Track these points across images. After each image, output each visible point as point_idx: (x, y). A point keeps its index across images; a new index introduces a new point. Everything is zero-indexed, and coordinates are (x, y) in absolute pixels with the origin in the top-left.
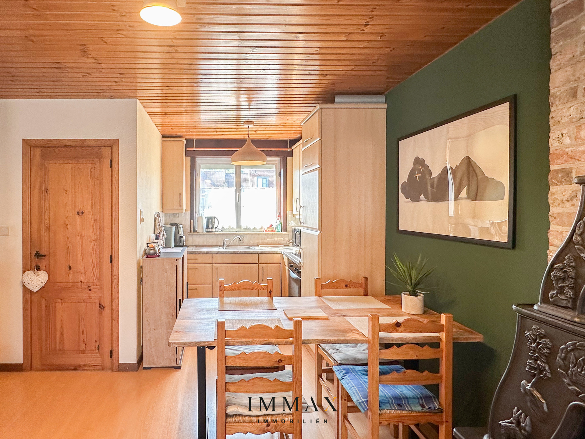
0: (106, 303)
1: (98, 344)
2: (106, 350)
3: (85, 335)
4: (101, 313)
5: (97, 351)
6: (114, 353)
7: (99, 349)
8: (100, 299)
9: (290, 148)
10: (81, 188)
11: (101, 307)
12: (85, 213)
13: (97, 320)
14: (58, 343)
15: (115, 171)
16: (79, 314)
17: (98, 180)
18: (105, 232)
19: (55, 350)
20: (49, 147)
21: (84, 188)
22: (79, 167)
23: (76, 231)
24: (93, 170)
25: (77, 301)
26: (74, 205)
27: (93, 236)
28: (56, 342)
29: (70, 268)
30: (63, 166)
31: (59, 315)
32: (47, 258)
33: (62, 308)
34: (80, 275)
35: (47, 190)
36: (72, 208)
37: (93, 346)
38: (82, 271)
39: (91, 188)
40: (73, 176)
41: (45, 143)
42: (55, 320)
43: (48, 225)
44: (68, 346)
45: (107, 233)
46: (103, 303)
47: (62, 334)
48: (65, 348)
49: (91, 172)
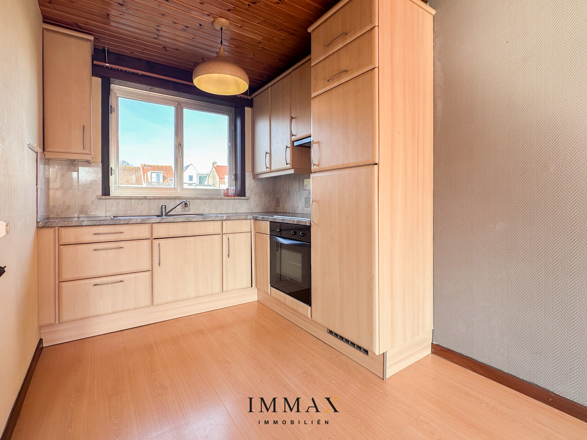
9: (250, 95)
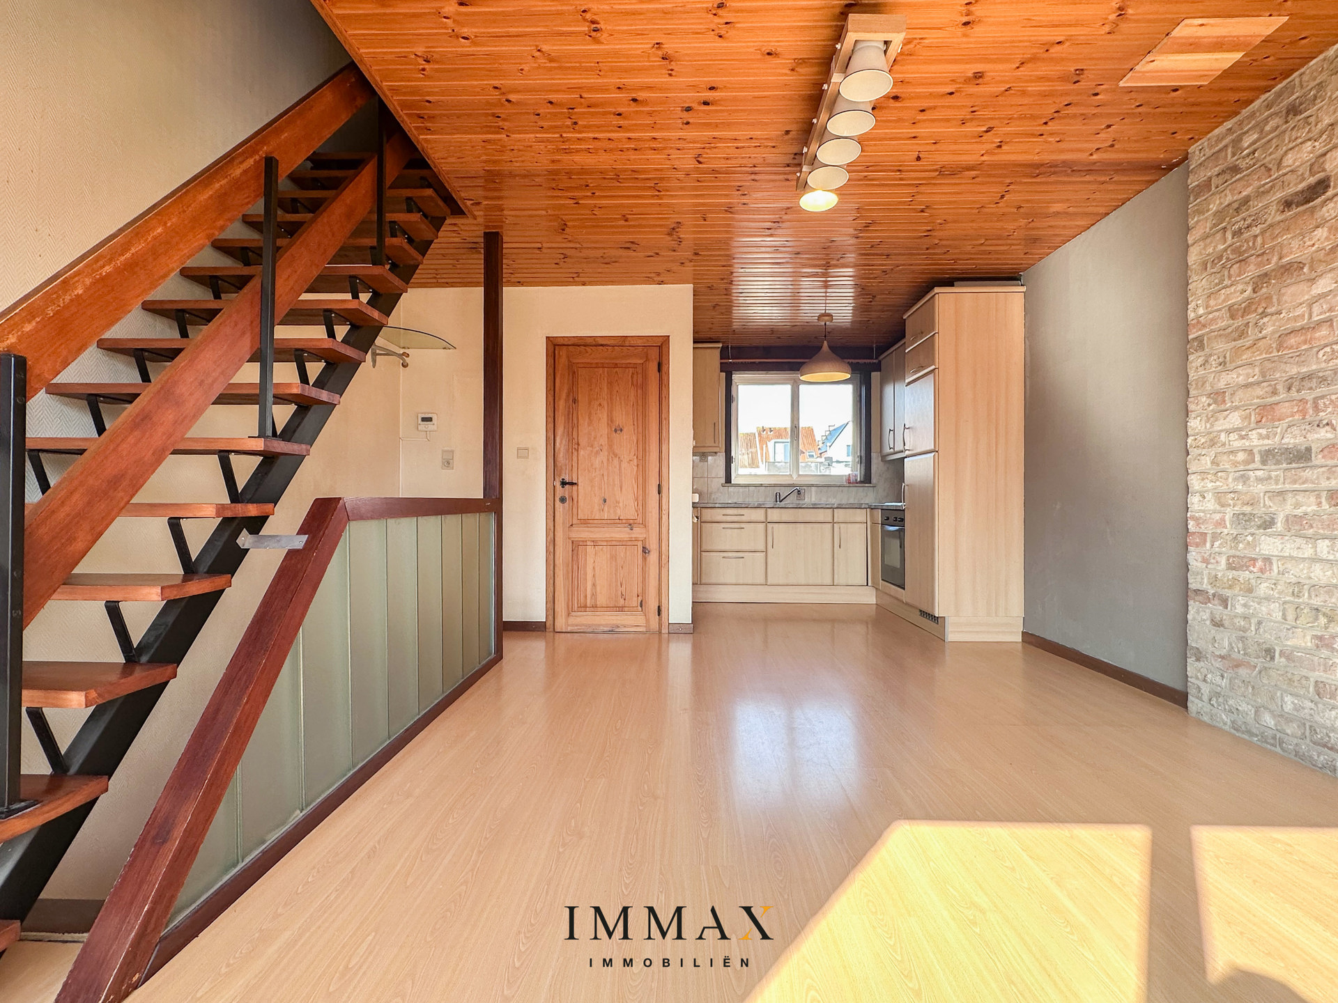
0: (653, 545)
1: (640, 599)
2: (652, 605)
3: (624, 586)
4: (645, 559)
5: (640, 608)
6: (663, 609)
7: (641, 606)
8: (644, 541)
9: (876, 358)
10: (620, 399)
11: (645, 551)
12: (625, 430)
13: (640, 568)
14: (589, 597)
15: (664, 377)
16: (616, 560)
17: (643, 387)
18: (651, 454)
19: (586, 607)
20: (579, 346)
21: (623, 398)
22: (616, 372)
23: (614, 454)
24: (635, 376)
25: (614, 543)
26: (611, 420)
27: (635, 461)
28: (586, 596)
29: (605, 501)
30: (596, 370)
31: (590, 561)
32: (575, 487)
33: (594, 553)
34: (618, 511)
35: (575, 401)
36: (608, 424)
37: (635, 602)
38: (621, 505)
39: (632, 398)
40: (610, 384)
41: (576, 341)
42: (585, 567)
43: (576, 447)
44: (602, 600)
45: (654, 456)
46: (647, 546)
47: (594, 585)
48: (598, 603)
49: (632, 377)
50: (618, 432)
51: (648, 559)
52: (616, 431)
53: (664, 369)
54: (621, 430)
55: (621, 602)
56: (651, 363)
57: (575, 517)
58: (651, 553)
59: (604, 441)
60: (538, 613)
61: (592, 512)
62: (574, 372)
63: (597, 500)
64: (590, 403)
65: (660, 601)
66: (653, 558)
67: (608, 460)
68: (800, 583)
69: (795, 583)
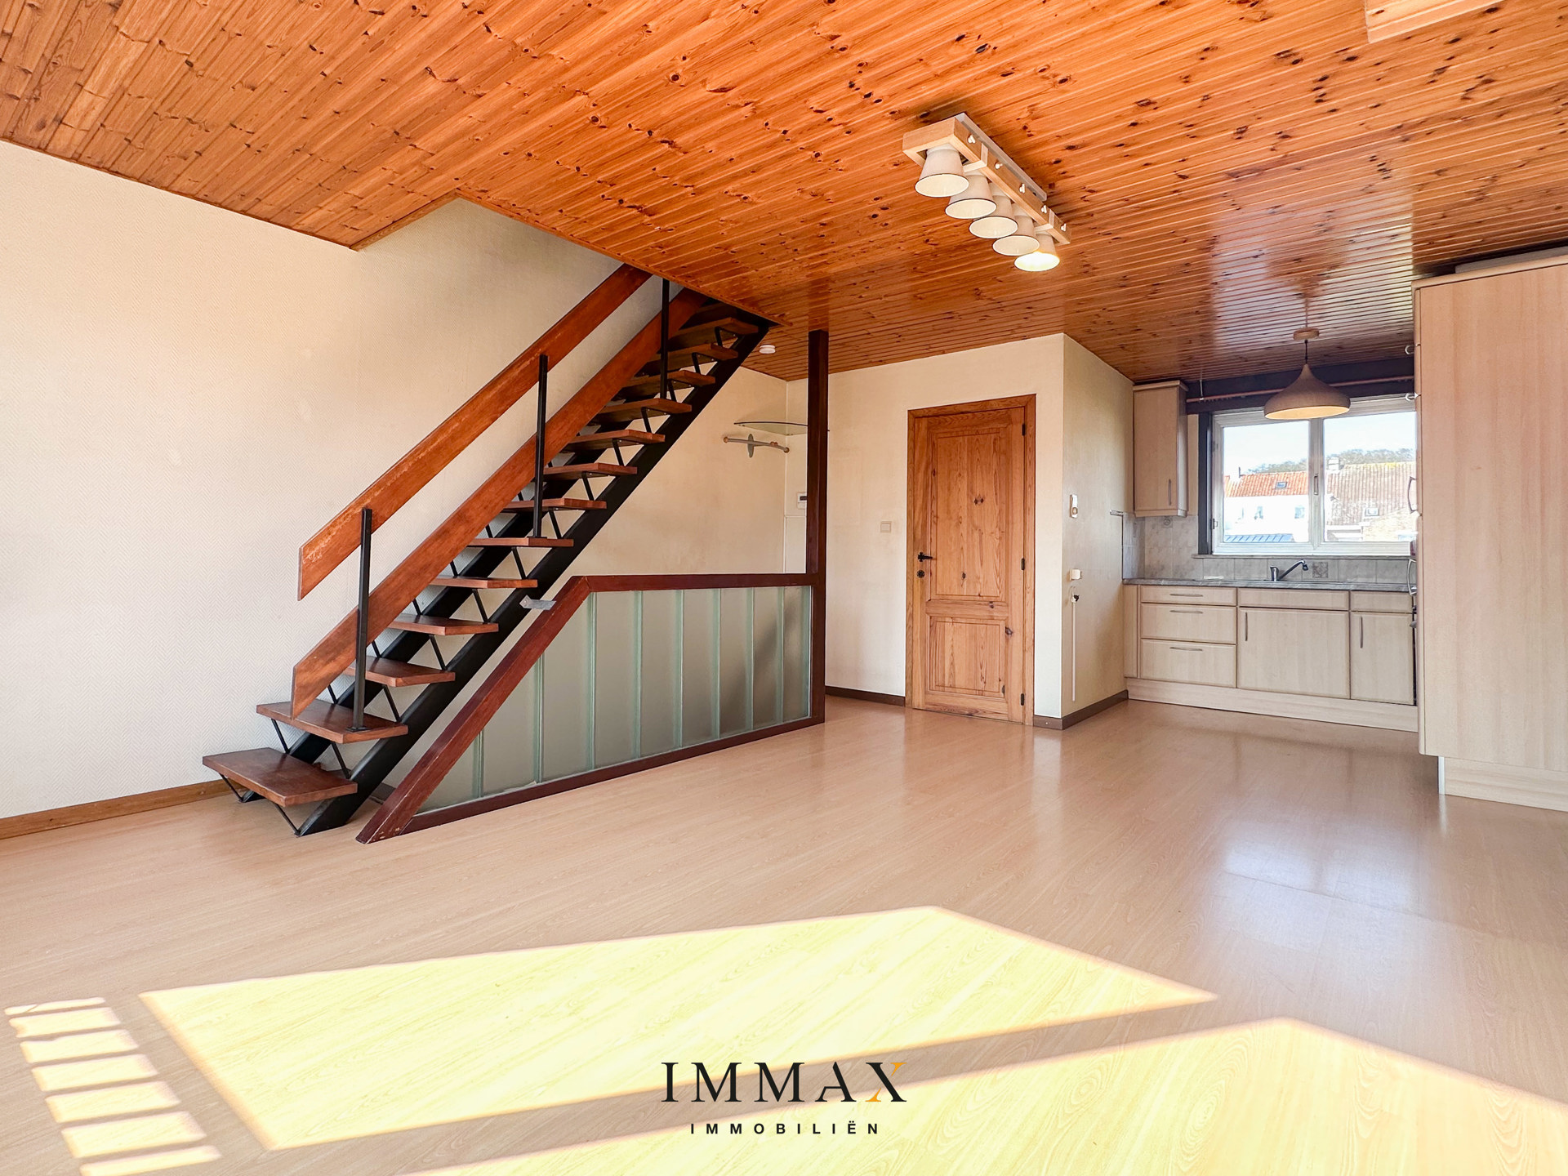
0: (1016, 626)
1: (1002, 684)
2: (1015, 692)
3: (984, 668)
4: (1007, 641)
5: (1002, 694)
6: (1027, 698)
7: (1004, 692)
8: (1006, 620)
10: (981, 467)
11: (1008, 631)
12: (986, 500)
13: (1002, 651)
14: (947, 675)
15: (1030, 440)
16: (976, 639)
17: (1005, 454)
18: (1015, 526)
19: (943, 686)
20: (937, 416)
21: (984, 467)
22: (977, 440)
23: (974, 526)
24: (998, 442)
25: (974, 621)
26: (971, 490)
27: (998, 533)
28: (944, 675)
29: (964, 576)
30: (956, 439)
31: (948, 638)
32: (933, 562)
33: (952, 630)
34: (978, 586)
35: (934, 473)
36: (968, 495)
37: (996, 687)
38: (981, 580)
39: (994, 466)
40: (971, 452)
41: (935, 411)
42: (943, 645)
43: (935, 519)
44: (960, 681)
45: (1018, 527)
46: (1010, 627)
47: (952, 664)
48: (956, 683)
49: (994, 443)
50: (979, 503)
51: (1010, 641)
52: (976, 502)
53: (1029, 431)
54: (982, 501)
55: (981, 685)
56: (1015, 426)
57: (934, 592)
58: (1015, 634)
59: (964, 513)
60: (898, 688)
61: (950, 588)
62: (934, 444)
63: (955, 576)
64: (949, 474)
65: (1024, 690)
66: (1017, 639)
67: (968, 532)
68: (1292, 689)
69: (1284, 689)
